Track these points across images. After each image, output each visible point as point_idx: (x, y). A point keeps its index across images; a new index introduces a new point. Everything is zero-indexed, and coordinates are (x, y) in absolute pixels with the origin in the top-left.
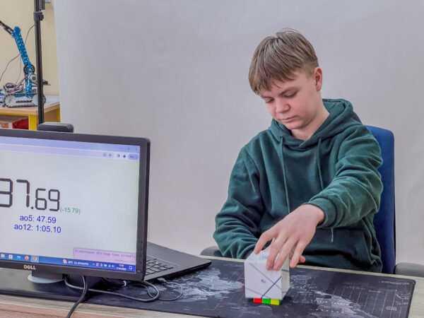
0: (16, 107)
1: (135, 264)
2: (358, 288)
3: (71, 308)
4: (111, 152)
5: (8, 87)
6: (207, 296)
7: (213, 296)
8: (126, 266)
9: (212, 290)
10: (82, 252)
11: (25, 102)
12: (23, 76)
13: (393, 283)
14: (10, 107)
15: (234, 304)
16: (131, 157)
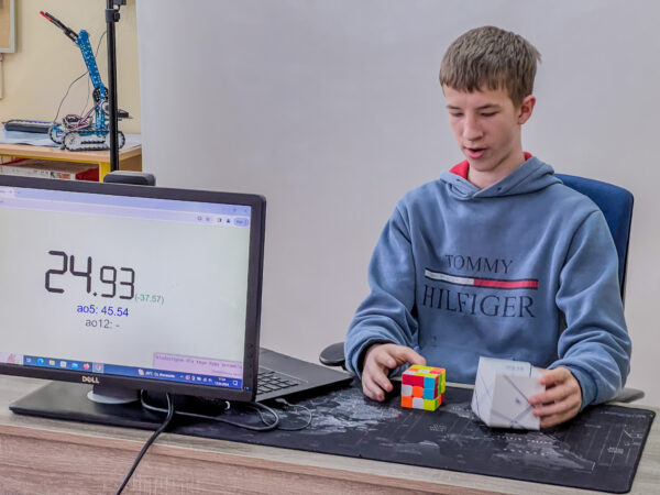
0: (81, 150)
1: (241, 377)
3: (147, 439)
4: (210, 215)
5: (70, 121)
6: (346, 428)
7: (355, 428)
8: (229, 380)
9: (354, 420)
10: (165, 358)
11: (94, 143)
12: (92, 104)
13: (621, 415)
14: (72, 150)
15: (384, 439)
16: (238, 222)
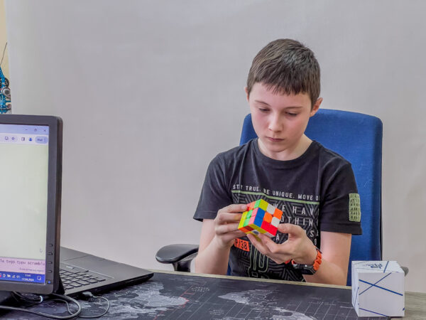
1: (44, 273)
2: (327, 304)
4: (14, 135)
6: (138, 314)
7: (146, 314)
8: (33, 276)
9: (147, 307)
16: (39, 140)
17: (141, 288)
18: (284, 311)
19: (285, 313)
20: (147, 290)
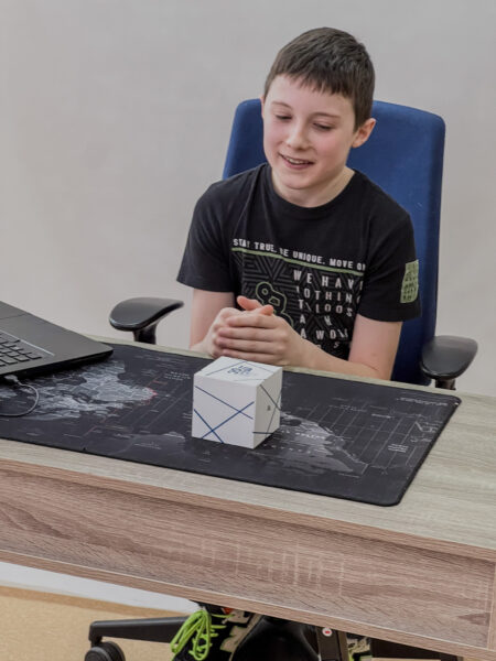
2: (355, 409)
9: (95, 402)
15: (123, 428)
17: (92, 368)
18: (291, 417)
19: (291, 421)
20: (100, 373)
